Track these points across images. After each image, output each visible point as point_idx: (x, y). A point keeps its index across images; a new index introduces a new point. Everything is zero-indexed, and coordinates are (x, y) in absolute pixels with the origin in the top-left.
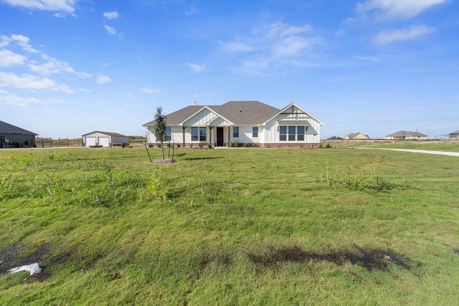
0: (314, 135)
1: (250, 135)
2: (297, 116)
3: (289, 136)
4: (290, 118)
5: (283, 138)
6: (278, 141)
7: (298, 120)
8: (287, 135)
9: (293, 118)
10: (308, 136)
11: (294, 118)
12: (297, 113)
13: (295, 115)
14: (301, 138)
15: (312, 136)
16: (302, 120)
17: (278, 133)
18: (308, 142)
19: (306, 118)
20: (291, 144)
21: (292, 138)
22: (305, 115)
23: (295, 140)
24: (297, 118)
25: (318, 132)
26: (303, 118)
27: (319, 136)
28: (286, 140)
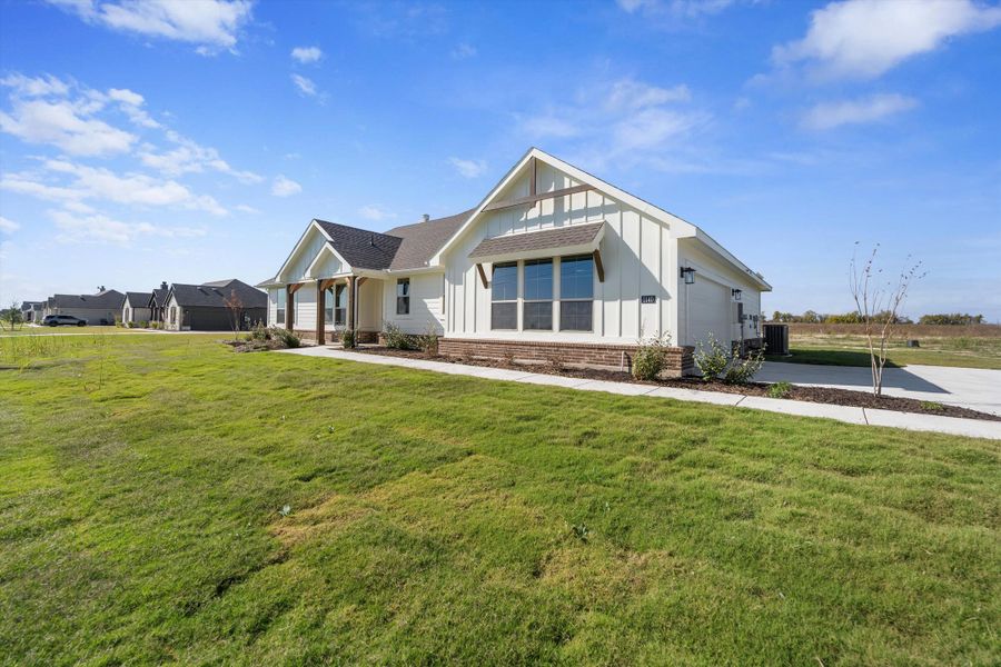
0: (645, 299)
2: (559, 205)
3: (526, 307)
4: (534, 221)
5: (502, 317)
6: (485, 332)
7: (567, 224)
8: (520, 302)
9: (542, 219)
10: (612, 307)
11: (549, 218)
12: (559, 195)
13: (548, 206)
14: (578, 317)
15: (632, 306)
16: (580, 222)
17: (486, 295)
18: (611, 338)
19: (604, 209)
20: (532, 345)
21: (537, 319)
22: (595, 200)
23: (550, 328)
24: (559, 215)
25: (671, 282)
26: (587, 212)
27: (671, 308)
28: (513, 326)
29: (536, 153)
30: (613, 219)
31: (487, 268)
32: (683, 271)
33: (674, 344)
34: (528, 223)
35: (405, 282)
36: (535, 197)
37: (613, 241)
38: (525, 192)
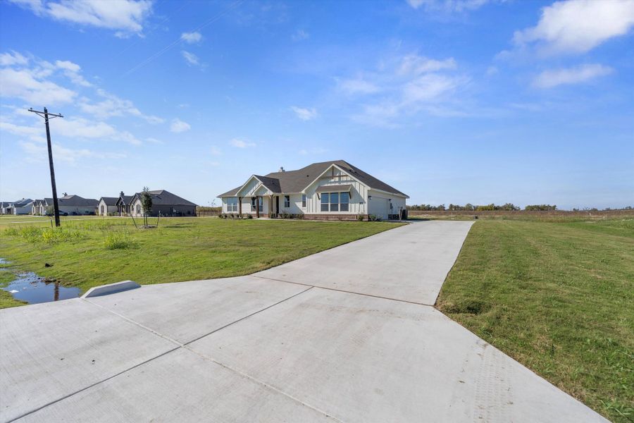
0: (360, 203)
1: (299, 205)
2: (340, 179)
3: (331, 205)
4: (333, 182)
5: (324, 208)
6: (319, 212)
7: (342, 184)
8: (329, 204)
9: (335, 182)
10: (353, 205)
11: (337, 182)
12: (340, 176)
13: (337, 179)
14: (345, 208)
15: (357, 205)
16: (345, 184)
17: (319, 202)
18: (353, 213)
19: (351, 181)
20: (333, 215)
21: (334, 208)
22: (349, 179)
23: (337, 210)
24: (340, 182)
25: (366, 199)
26: (347, 181)
27: (366, 205)
28: (328, 210)
29: (333, 165)
30: (353, 184)
31: (320, 194)
32: (369, 197)
33: (366, 213)
34: (331, 183)
35: (288, 197)
36: (333, 177)
37: (353, 189)
38: (330, 175)
